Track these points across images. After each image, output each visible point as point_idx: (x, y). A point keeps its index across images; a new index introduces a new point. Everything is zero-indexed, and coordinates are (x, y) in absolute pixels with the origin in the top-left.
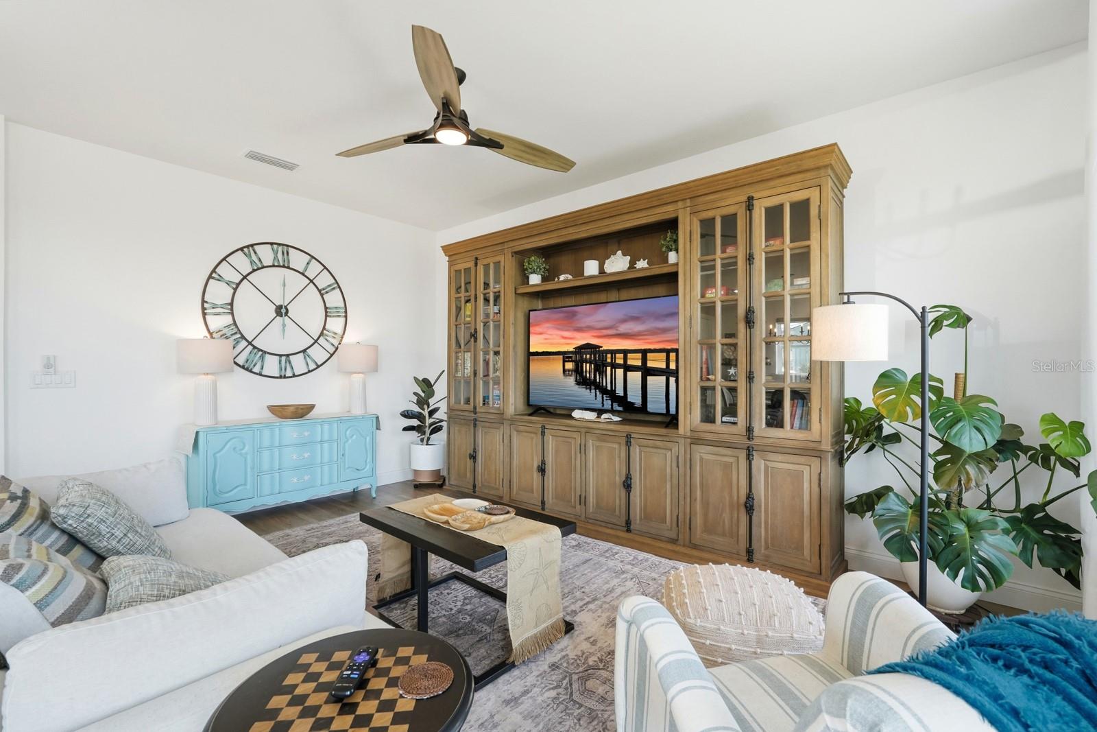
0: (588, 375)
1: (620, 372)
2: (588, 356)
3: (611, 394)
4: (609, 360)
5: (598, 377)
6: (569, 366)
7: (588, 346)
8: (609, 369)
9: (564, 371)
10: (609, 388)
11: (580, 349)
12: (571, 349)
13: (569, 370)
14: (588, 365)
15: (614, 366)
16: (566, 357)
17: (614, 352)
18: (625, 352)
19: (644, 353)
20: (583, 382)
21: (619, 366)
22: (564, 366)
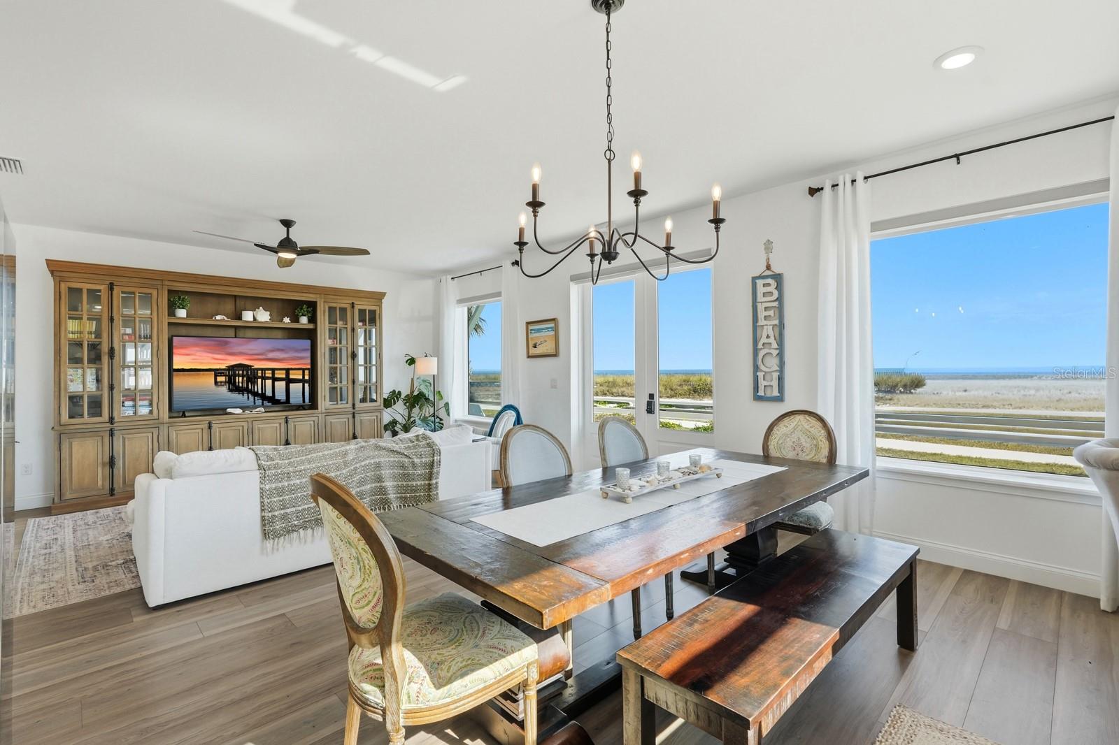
0: (241, 385)
1: (269, 382)
2: (241, 372)
3: (263, 396)
4: (260, 375)
5: (250, 386)
6: (221, 379)
7: (240, 365)
8: (260, 380)
9: (216, 383)
10: (260, 392)
11: (232, 368)
12: (224, 367)
13: (221, 382)
14: (241, 378)
15: (264, 378)
16: (217, 373)
17: (263, 370)
18: (273, 370)
19: (288, 371)
20: (235, 388)
21: (268, 378)
22: (215, 379)
